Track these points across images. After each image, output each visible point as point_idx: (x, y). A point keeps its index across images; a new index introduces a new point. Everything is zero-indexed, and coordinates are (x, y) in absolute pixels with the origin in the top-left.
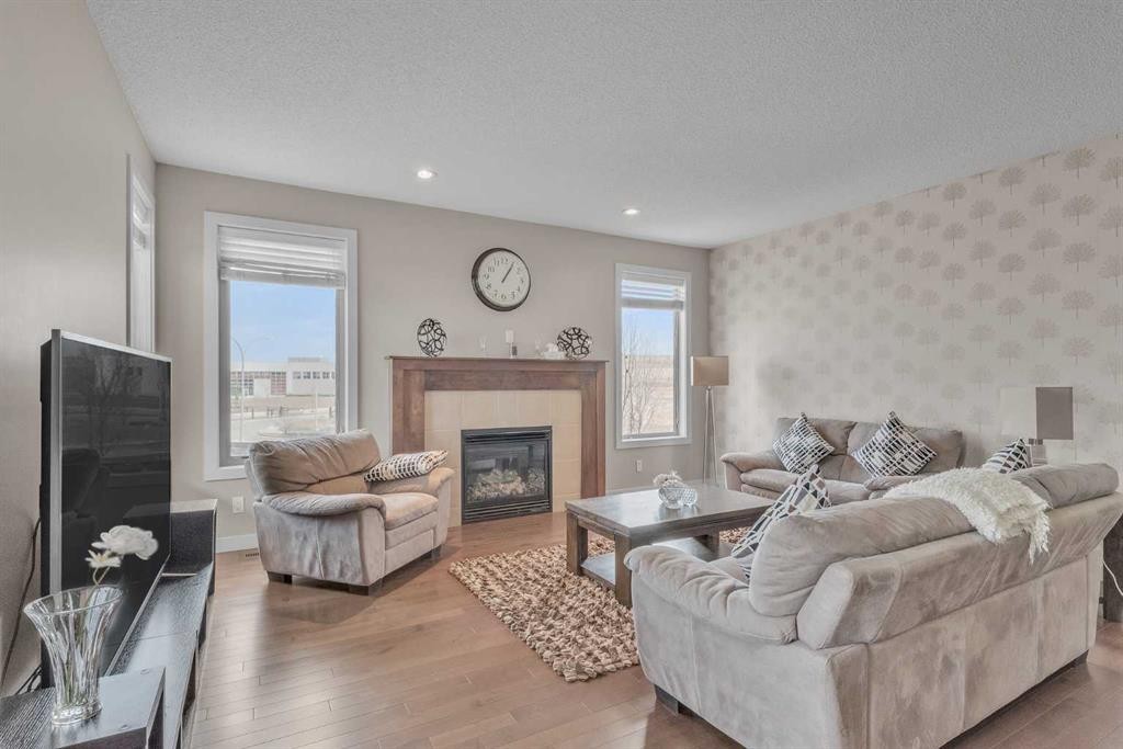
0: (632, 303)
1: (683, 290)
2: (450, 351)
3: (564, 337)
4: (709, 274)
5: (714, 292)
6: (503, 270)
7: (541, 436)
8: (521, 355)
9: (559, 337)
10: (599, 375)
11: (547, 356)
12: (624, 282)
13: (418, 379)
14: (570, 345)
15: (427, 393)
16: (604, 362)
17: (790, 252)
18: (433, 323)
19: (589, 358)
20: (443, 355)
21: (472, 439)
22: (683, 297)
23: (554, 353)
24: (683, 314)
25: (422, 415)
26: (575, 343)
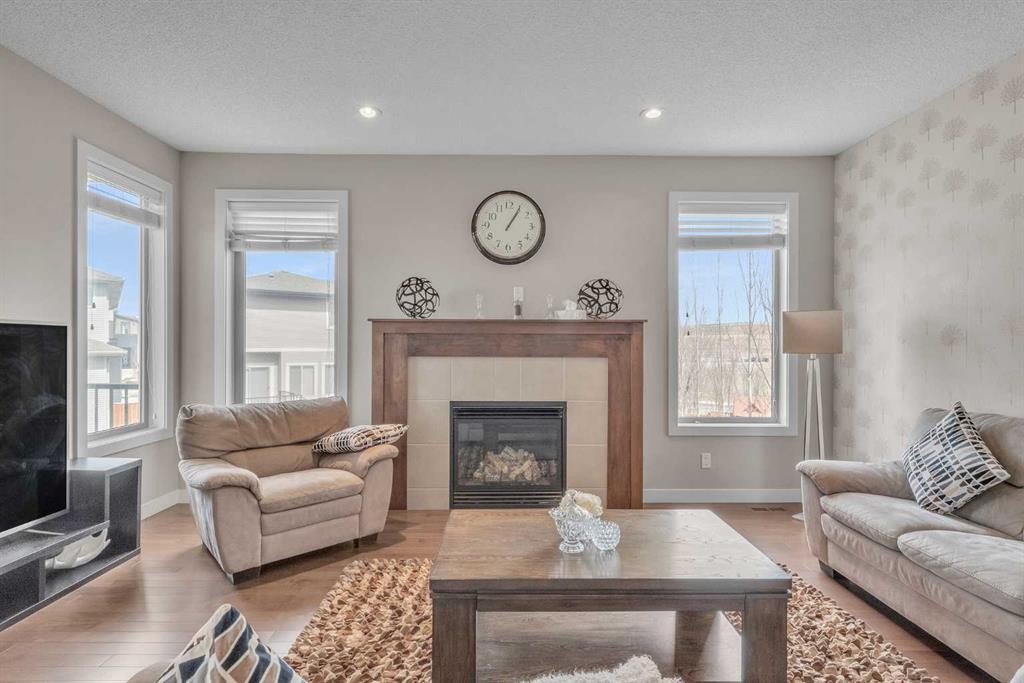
0: (695, 243)
1: (784, 218)
2: (443, 312)
3: (589, 291)
4: (833, 193)
5: (841, 216)
6: (507, 215)
7: (553, 413)
8: (526, 316)
9: (581, 292)
10: (634, 339)
11: (562, 315)
12: (682, 217)
13: (400, 344)
14: (596, 301)
15: (412, 360)
16: (641, 323)
17: (954, 131)
18: (420, 282)
19: (618, 317)
20: (434, 316)
21: (462, 412)
22: (784, 230)
23: (572, 311)
24: (785, 254)
25: (405, 383)
26: (603, 299)
